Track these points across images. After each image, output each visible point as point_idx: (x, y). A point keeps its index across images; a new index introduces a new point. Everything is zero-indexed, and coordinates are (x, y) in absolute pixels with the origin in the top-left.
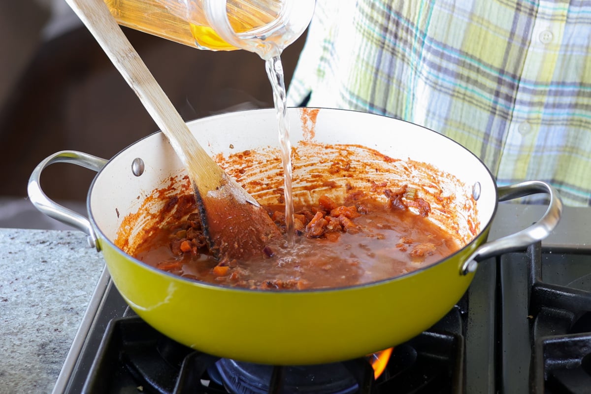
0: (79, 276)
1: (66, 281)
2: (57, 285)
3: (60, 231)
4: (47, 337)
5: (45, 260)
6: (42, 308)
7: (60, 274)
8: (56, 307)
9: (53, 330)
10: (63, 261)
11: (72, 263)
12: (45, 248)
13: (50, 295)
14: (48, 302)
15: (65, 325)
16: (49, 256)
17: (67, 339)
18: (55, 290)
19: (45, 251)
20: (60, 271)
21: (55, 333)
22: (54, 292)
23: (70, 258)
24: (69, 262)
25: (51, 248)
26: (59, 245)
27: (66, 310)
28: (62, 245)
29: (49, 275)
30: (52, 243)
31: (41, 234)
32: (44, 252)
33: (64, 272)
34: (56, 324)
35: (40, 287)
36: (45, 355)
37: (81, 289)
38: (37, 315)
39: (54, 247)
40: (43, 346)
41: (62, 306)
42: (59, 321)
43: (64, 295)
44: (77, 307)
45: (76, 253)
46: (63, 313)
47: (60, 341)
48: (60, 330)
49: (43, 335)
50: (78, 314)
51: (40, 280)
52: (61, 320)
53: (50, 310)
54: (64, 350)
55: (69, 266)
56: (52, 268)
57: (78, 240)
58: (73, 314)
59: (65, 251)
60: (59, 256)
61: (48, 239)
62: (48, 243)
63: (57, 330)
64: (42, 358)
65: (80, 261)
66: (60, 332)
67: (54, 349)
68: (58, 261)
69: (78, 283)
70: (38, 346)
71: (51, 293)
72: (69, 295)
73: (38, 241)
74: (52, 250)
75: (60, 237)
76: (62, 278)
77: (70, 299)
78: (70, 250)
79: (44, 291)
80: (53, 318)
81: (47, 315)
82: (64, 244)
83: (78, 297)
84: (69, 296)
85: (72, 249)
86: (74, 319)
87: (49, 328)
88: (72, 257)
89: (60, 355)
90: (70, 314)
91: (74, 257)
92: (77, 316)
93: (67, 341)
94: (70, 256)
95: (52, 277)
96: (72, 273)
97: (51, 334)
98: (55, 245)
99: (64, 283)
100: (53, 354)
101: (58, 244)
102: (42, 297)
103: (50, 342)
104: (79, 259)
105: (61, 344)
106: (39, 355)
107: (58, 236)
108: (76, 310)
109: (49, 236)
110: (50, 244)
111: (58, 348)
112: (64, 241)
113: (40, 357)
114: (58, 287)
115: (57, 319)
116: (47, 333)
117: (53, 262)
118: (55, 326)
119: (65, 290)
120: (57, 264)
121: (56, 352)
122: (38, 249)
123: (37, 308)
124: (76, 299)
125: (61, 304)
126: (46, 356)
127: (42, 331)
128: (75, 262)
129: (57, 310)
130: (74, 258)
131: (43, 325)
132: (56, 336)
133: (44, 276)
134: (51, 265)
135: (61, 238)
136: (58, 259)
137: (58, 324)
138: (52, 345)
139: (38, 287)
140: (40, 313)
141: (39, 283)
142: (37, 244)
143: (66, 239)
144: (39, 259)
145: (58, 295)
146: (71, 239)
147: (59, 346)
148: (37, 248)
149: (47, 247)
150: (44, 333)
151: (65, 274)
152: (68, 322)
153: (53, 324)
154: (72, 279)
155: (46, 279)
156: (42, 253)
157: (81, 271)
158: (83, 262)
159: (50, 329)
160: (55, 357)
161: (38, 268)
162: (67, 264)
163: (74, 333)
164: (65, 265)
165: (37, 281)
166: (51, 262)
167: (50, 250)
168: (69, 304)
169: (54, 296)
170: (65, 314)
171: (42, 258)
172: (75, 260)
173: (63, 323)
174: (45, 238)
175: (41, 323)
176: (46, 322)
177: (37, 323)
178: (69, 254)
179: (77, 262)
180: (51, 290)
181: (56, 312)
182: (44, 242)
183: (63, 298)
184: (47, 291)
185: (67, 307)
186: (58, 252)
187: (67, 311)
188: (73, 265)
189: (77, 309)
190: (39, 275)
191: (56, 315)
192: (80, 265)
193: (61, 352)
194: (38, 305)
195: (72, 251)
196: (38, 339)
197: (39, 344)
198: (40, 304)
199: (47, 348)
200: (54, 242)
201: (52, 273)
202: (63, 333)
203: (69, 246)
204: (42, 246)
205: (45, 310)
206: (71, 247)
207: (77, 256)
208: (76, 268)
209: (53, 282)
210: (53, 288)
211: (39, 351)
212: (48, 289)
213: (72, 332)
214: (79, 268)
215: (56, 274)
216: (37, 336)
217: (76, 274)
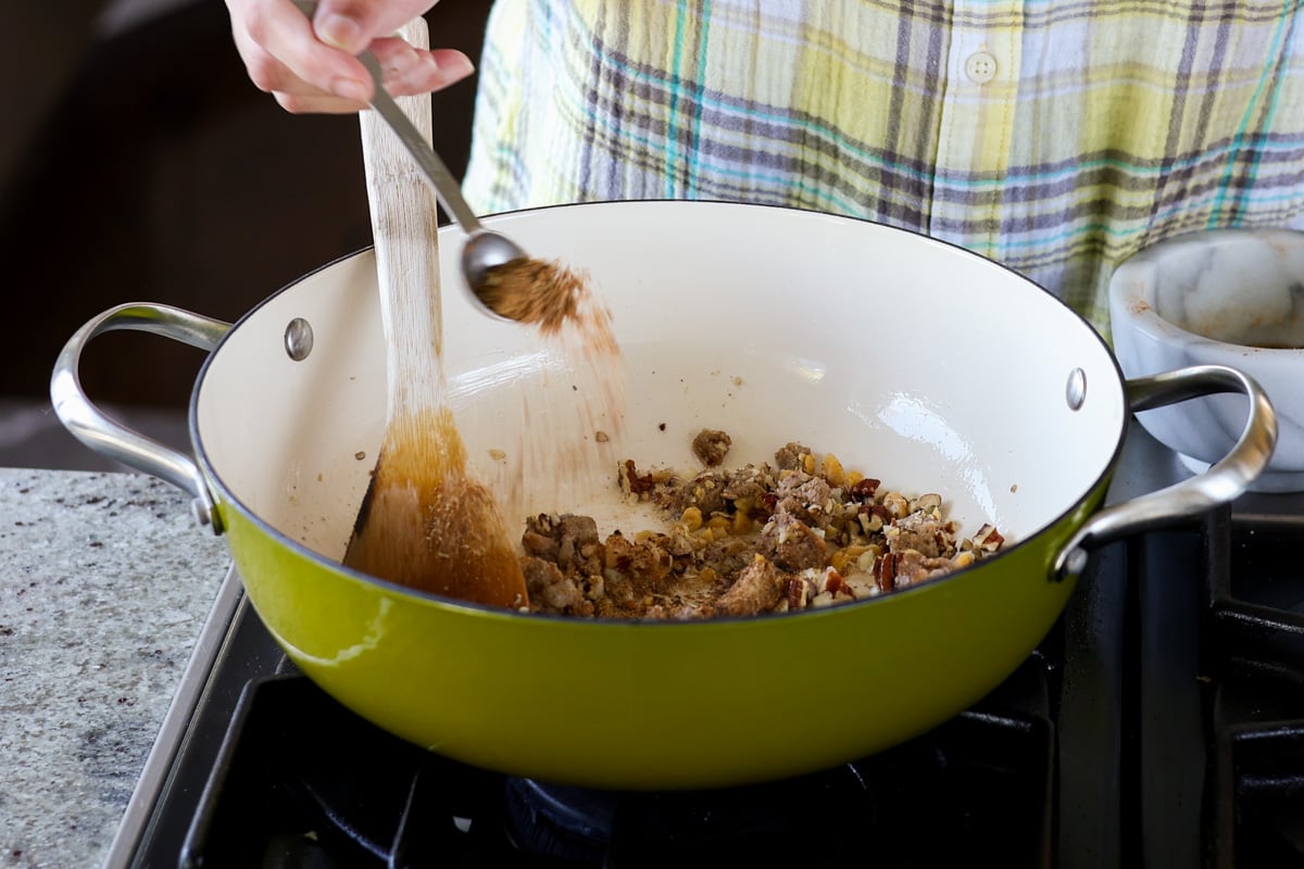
0: (175, 578)
1: (146, 590)
2: (126, 598)
3: (132, 476)
4: (102, 717)
5: (99, 540)
6: (91, 650)
7: (132, 573)
8: (123, 648)
9: (116, 701)
10: (138, 542)
11: (159, 547)
12: (99, 513)
13: (110, 622)
14: (104, 638)
15: (143, 688)
16: (108, 532)
17: (148, 722)
18: (121, 610)
19: (99, 522)
20: (132, 567)
21: (119, 709)
22: (119, 614)
23: (154, 538)
24: (152, 545)
25: (113, 514)
26: (131, 506)
27: (144, 655)
28: (138, 508)
29: (108, 576)
30: (115, 501)
31: (90, 481)
32: (96, 523)
33: (142, 568)
34: (122, 687)
35: (86, 603)
36: (96, 757)
37: (180, 607)
38: (79, 665)
39: (118, 512)
40: (92, 737)
41: (138, 645)
42: (129, 679)
43: (141, 621)
44: (171, 649)
45: (170, 525)
46: (138, 662)
47: (132, 726)
48: (131, 701)
49: (93, 712)
50: (171, 664)
51: (87, 586)
52: (134, 678)
53: (108, 655)
54: (140, 746)
55: (152, 554)
56: (114, 559)
57: (174, 496)
58: (160, 664)
59: (143, 521)
60: (129, 533)
61: (104, 493)
62: (105, 503)
63: (125, 700)
64: (89, 765)
65: (179, 545)
66: (131, 705)
67: (117, 744)
68: (128, 542)
69: (171, 594)
70: (80, 736)
71: (110, 617)
72: (153, 621)
73: (82, 497)
74: (115, 518)
75: (131, 488)
76: (136, 583)
77: (154, 630)
78: (156, 518)
79: (95, 612)
80: (114, 674)
81: (103, 665)
82: (142, 504)
83: (172, 625)
84: (153, 624)
85: (159, 516)
86: (164, 676)
87: (105, 697)
88: (160, 534)
89: (131, 758)
90: (154, 665)
91: (165, 533)
92: (170, 669)
93: (146, 726)
94: (155, 533)
95: (114, 580)
96: (161, 571)
97: (109, 710)
98: (122, 507)
99: (142, 594)
100: (115, 755)
101: (129, 503)
102: (90, 626)
103: (109, 727)
104: (175, 540)
105: (134, 733)
106: (82, 758)
107: (127, 486)
108: (168, 655)
109: (107, 486)
110: (110, 504)
111: (126, 742)
112: (142, 498)
113: (87, 761)
114: (128, 602)
115: (126, 675)
116: (102, 708)
117: (115, 545)
118: (120, 693)
119: (144, 611)
120: (126, 551)
121: (122, 750)
122: (82, 516)
123: (80, 650)
124: (168, 630)
125: (134, 642)
126: (100, 760)
127: (90, 703)
128: (166, 546)
129: (124, 656)
130: (165, 537)
131: (93, 690)
132: (123, 716)
133: (96, 578)
134: (113, 553)
135: (136, 492)
136: (127, 539)
137: (127, 688)
138: (113, 736)
139: (82, 602)
140: (87, 662)
141: (85, 592)
142: (80, 505)
143: (146, 494)
144: (84, 539)
145: (128, 621)
146: (158, 493)
147: (128, 737)
148: (81, 513)
149: (104, 512)
150: (93, 708)
151: (144, 574)
152: (150, 683)
153: (115, 687)
154: (159, 584)
155: (100, 584)
156: (91, 524)
157: (180, 567)
158: (185, 547)
159: (109, 698)
160: (120, 763)
161: (83, 558)
162: (147, 551)
163: (162, 707)
164: (144, 553)
165: (79, 590)
166: (111, 546)
167: (110, 519)
168: (153, 641)
169: (119, 623)
170: (143, 665)
171: (91, 537)
172: (167, 540)
173: (139, 686)
174: (99, 490)
175: (89, 684)
176: (99, 681)
177: (80, 684)
178: (152, 527)
179: (172, 546)
180: (112, 609)
181: (123, 659)
182: (95, 501)
183: (140, 629)
184: (102, 611)
185: (147, 648)
186: (129, 522)
187: (149, 659)
188: (163, 552)
189: (171, 652)
190: (85, 575)
191: (123, 668)
192: (178, 553)
193: (133, 751)
194: (81, 643)
195: (161, 521)
196: (81, 722)
197: (83, 733)
198: (87, 642)
199: (102, 742)
200: (120, 500)
201: (113, 571)
202: (138, 708)
203: (153, 509)
204: (92, 508)
205: (98, 655)
206: (158, 511)
207: (172, 532)
208: (169, 560)
209: (117, 591)
210: (115, 604)
211: (83, 747)
212: (105, 607)
213: (158, 705)
214: (177, 561)
215: (124, 574)
216: (79, 715)
217: (170, 574)
